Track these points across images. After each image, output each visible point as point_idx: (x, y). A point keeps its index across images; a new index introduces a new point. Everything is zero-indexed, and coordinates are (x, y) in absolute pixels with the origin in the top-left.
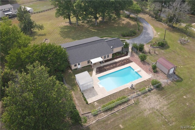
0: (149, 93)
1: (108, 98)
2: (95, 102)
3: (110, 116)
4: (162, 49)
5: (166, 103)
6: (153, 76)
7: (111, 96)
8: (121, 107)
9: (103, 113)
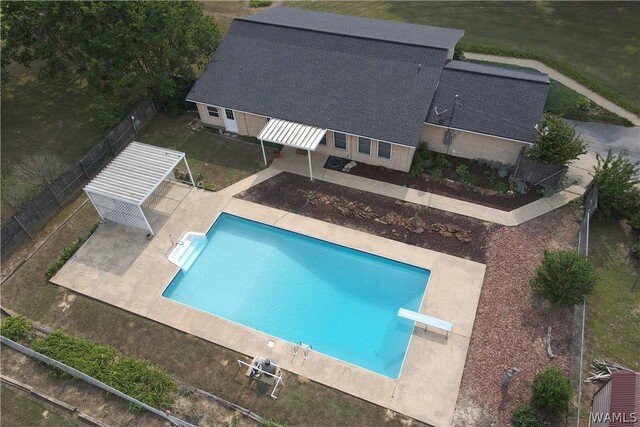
1: (126, 321)
2: (71, 298)
7: (138, 326)
9: (23, 360)
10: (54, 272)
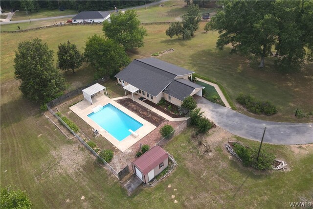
1: (78, 118)
2: (71, 112)
10: (70, 106)
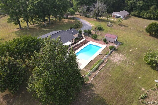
0: (112, 54)
1: (90, 64)
3: (99, 72)
4: (102, 31)
5: (123, 56)
6: (107, 45)
7: (91, 62)
8: (102, 66)
9: (94, 73)
